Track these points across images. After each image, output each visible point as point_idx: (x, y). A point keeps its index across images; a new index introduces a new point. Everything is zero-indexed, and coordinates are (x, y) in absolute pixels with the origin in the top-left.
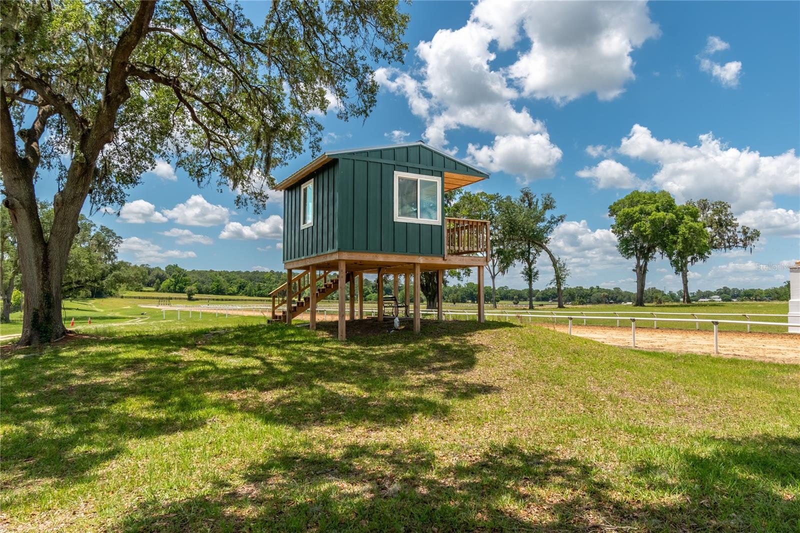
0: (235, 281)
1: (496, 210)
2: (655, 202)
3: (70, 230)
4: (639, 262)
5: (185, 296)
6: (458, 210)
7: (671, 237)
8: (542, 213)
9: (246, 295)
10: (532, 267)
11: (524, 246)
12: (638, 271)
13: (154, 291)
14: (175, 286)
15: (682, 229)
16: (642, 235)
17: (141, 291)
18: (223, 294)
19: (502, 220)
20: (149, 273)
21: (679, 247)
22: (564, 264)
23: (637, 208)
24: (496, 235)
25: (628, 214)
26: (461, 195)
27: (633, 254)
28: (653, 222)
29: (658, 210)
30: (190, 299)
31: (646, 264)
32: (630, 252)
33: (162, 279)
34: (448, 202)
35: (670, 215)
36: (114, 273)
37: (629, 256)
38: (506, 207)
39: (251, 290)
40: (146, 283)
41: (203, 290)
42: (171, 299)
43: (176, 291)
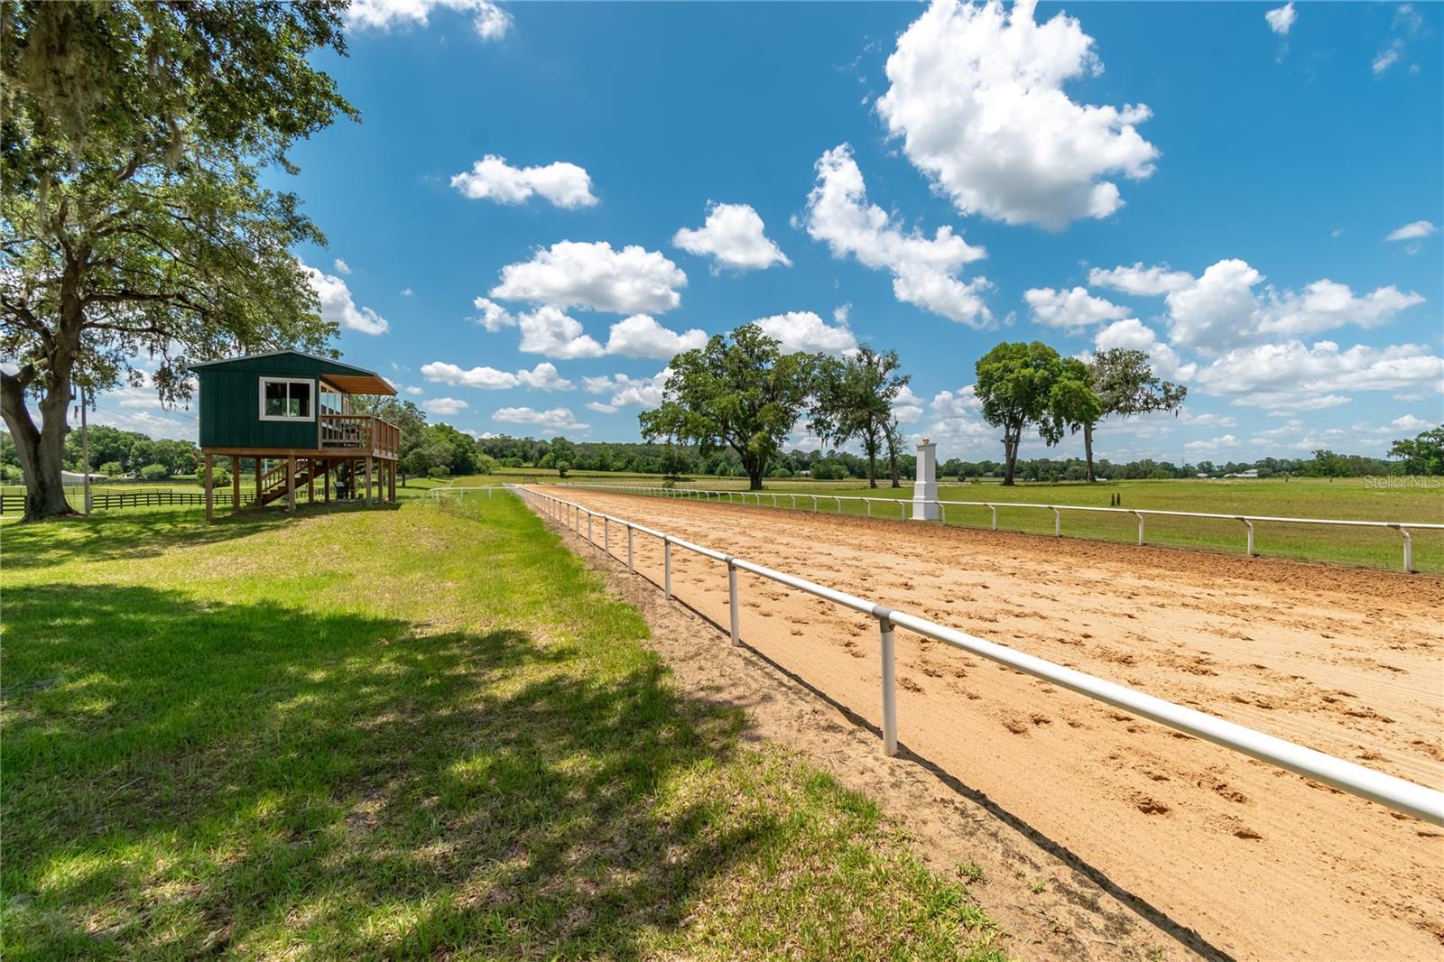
2: (1024, 355)
3: (56, 430)
4: (1008, 432)
5: (557, 472)
8: (884, 375)
9: (634, 471)
12: (1008, 441)
13: (533, 467)
17: (519, 467)
18: (608, 470)
20: (531, 447)
23: (1001, 364)
27: (1001, 421)
30: (562, 476)
31: (1016, 434)
32: (997, 418)
33: (542, 453)
35: (1042, 373)
36: (415, 450)
37: (997, 423)
40: (526, 458)
41: (586, 466)
42: (541, 476)
43: (553, 467)
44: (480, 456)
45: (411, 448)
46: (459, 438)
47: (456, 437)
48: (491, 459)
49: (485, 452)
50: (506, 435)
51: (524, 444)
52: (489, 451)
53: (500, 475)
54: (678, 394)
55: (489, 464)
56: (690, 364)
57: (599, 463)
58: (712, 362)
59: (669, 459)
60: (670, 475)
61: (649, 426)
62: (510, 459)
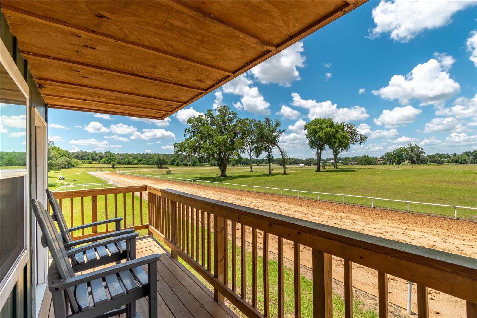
0: (137, 158)
1: (254, 127)
2: (326, 123)
4: (318, 151)
5: (111, 166)
6: (235, 127)
7: (333, 140)
8: (275, 129)
9: (142, 164)
10: (270, 154)
11: (267, 145)
12: (318, 155)
13: (98, 164)
14: (108, 161)
15: (338, 136)
16: (321, 139)
17: (91, 164)
19: (257, 132)
20: (96, 156)
21: (337, 144)
22: (286, 153)
23: (318, 126)
24: (254, 139)
25: (314, 129)
26: (237, 120)
27: (315, 147)
28: (326, 133)
29: (327, 127)
30: (113, 167)
31: (321, 152)
32: (314, 146)
33: (101, 158)
34: (230, 123)
35: (333, 130)
37: (314, 148)
38: (259, 125)
39: (144, 162)
40: (93, 160)
41: (121, 163)
42: (104, 168)
43: (108, 164)
44: (73, 160)
46: (63, 152)
47: (61, 152)
48: (78, 161)
49: (75, 158)
50: (84, 151)
51: (92, 154)
52: (77, 157)
53: (83, 168)
54: (190, 135)
55: (77, 163)
56: (198, 122)
57: (127, 162)
58: (207, 121)
59: (159, 160)
60: (159, 166)
61: (178, 149)
62: (86, 161)
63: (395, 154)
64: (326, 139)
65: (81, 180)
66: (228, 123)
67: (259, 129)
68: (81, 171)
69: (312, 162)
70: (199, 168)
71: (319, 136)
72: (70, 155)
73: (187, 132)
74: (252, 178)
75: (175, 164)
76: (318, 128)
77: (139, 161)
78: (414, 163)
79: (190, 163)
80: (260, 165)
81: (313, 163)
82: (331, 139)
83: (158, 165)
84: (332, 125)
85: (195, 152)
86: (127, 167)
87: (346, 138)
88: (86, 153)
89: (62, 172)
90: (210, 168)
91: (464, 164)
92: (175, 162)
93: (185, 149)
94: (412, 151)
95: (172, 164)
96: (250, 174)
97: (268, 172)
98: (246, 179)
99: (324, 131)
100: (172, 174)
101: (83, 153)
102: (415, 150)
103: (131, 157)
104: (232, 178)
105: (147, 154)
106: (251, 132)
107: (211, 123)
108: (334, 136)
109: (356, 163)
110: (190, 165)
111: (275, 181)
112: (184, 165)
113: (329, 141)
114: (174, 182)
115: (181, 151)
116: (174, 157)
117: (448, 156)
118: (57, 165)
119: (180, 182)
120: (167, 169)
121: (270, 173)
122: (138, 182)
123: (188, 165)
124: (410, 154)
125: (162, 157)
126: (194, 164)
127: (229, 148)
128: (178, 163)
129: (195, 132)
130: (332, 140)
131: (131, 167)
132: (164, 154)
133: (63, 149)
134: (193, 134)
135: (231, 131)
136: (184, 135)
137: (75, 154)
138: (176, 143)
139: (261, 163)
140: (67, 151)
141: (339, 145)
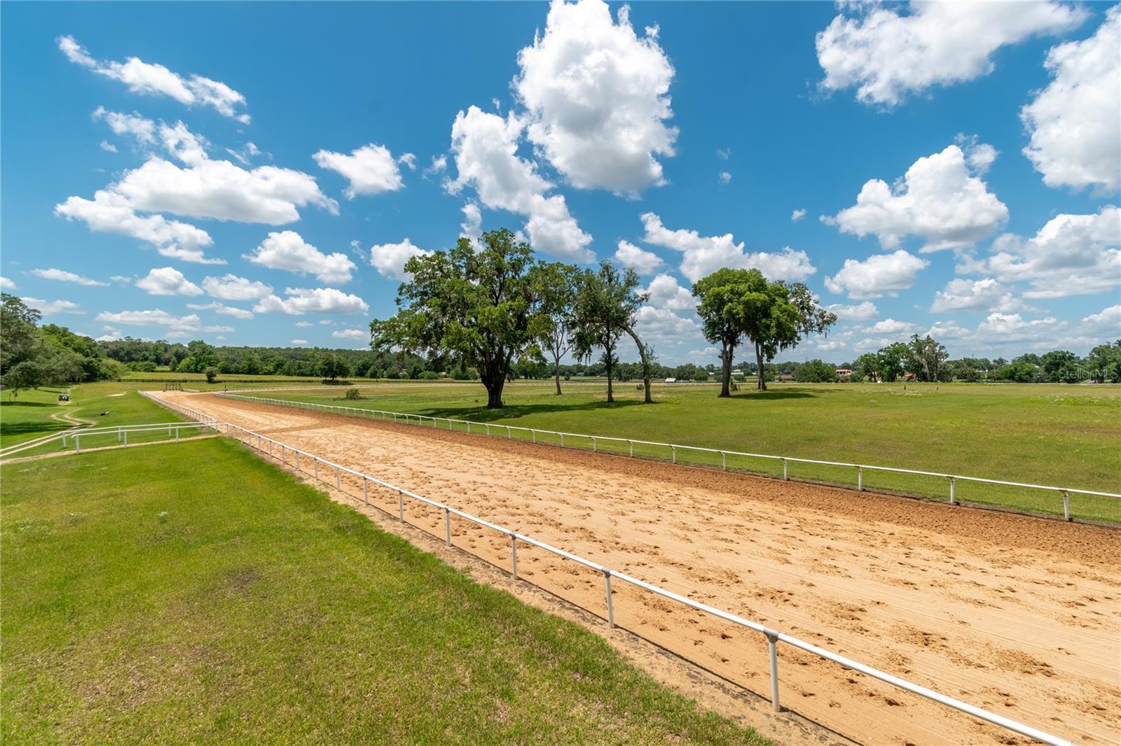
0: (272, 359)
1: (575, 285)
2: (747, 281)
4: (725, 348)
5: (204, 377)
6: (529, 284)
7: (763, 321)
8: (625, 291)
9: (284, 374)
10: (612, 353)
11: (603, 330)
12: (724, 357)
13: (170, 371)
14: (197, 365)
15: (775, 312)
16: (734, 318)
17: (153, 371)
18: (257, 373)
19: (582, 298)
20: (166, 351)
21: (773, 331)
22: (652, 351)
23: (728, 287)
25: (718, 294)
26: (532, 265)
27: (719, 338)
28: (746, 303)
29: (750, 290)
30: (210, 381)
31: (731, 350)
32: (717, 336)
33: (182, 357)
34: (516, 273)
35: (763, 297)
37: (715, 341)
38: (586, 281)
39: (289, 369)
40: (158, 361)
41: (232, 369)
42: (185, 381)
43: (196, 371)
44: (105, 361)
45: (15, 361)
46: (76, 341)
47: (72, 340)
48: (118, 363)
49: (109, 356)
50: (135, 338)
51: (156, 348)
52: (115, 354)
53: (131, 380)
54: (412, 301)
55: (115, 369)
56: (433, 268)
57: (247, 367)
58: (457, 268)
59: (329, 364)
60: (329, 379)
61: (380, 337)
62: (141, 363)
63: (883, 358)
64: (747, 318)
65: (119, 412)
66: (510, 273)
67: (589, 291)
68: (125, 390)
69: (693, 373)
70: (428, 385)
71: (729, 312)
72: (94, 348)
73: (405, 293)
74: (571, 413)
75: (368, 374)
76: (728, 291)
77: (278, 365)
78: (923, 378)
79: (404, 372)
80: (571, 378)
81: (695, 375)
82: (757, 320)
83: (326, 376)
84: (760, 286)
85: (425, 344)
86: (245, 382)
87: (793, 317)
88: (139, 343)
89: (72, 391)
90: (454, 385)
91: (1026, 381)
92: (368, 369)
93: (400, 335)
94: (920, 352)
95: (361, 373)
96: (558, 401)
97: (604, 397)
98: (558, 414)
99: (743, 298)
100: (361, 398)
101: (133, 343)
102: (927, 348)
103: (256, 357)
104: (519, 412)
105: (296, 349)
106: (568, 297)
107: (468, 273)
108: (765, 311)
109: (789, 377)
110: (404, 377)
111: (635, 421)
112: (389, 377)
113: (754, 322)
114: (370, 420)
115: (388, 341)
116: (366, 358)
117: (985, 365)
118: (49, 372)
119: (387, 423)
120: (349, 387)
121: (611, 400)
122: (274, 419)
123: (399, 378)
124: (917, 357)
125: (335, 358)
126: (415, 375)
127: (514, 336)
128: (376, 372)
129: (425, 293)
130: (760, 322)
131: (256, 382)
132: (339, 351)
133: (78, 334)
134: (421, 299)
135: (517, 294)
136: (398, 301)
137: (110, 346)
138: (376, 321)
139: (575, 375)
140: (87, 339)
141: (776, 334)
